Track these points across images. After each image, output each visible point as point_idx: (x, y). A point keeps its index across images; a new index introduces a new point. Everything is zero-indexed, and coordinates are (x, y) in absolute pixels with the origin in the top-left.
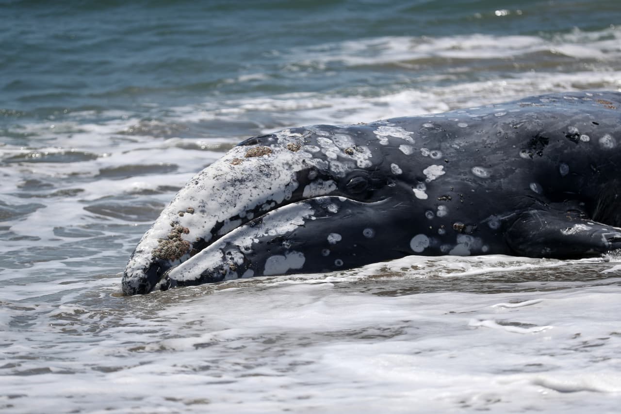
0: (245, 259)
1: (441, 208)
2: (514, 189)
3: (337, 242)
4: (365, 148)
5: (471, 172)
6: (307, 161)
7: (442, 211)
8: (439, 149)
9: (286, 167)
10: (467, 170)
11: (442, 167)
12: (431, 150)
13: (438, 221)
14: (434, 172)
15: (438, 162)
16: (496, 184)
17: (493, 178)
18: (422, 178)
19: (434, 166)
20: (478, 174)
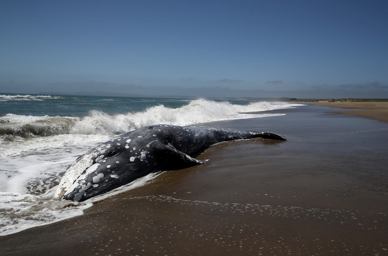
0: (86, 181)
1: (134, 148)
2: (150, 137)
3: (110, 167)
4: (108, 144)
5: (138, 138)
6: (93, 154)
7: (134, 149)
8: (128, 136)
9: (88, 158)
10: (136, 137)
11: (130, 139)
12: (126, 137)
13: (134, 152)
14: (129, 141)
15: (129, 139)
16: (145, 138)
17: (143, 137)
18: (126, 143)
19: (128, 140)
20: (140, 137)
